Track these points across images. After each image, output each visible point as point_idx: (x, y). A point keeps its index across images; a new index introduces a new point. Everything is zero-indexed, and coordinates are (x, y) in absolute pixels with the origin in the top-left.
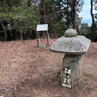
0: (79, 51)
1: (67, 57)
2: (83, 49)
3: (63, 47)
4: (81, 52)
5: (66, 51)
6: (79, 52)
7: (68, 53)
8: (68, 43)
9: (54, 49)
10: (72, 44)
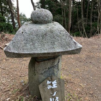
0: (70, 47)
1: (43, 62)
2: (75, 43)
3: (36, 44)
4: (73, 48)
5: (46, 52)
6: (71, 49)
7: (44, 56)
8: (46, 34)
9: (16, 52)
10: (54, 37)
